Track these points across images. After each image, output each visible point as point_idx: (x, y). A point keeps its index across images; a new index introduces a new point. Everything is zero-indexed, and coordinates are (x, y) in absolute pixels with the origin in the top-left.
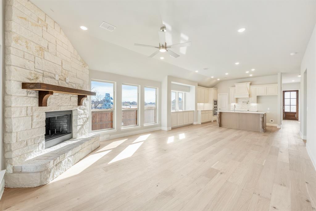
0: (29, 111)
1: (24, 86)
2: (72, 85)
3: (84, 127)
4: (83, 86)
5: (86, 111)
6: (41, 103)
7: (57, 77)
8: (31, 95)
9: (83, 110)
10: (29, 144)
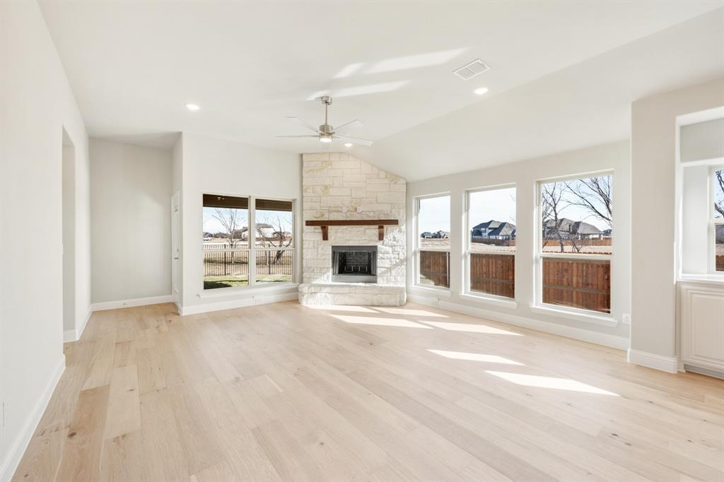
0: (316, 244)
1: (309, 223)
2: (367, 214)
3: (393, 272)
4: (391, 211)
5: (398, 249)
6: (325, 237)
7: (345, 210)
8: (317, 231)
9: (392, 247)
10: (316, 271)
